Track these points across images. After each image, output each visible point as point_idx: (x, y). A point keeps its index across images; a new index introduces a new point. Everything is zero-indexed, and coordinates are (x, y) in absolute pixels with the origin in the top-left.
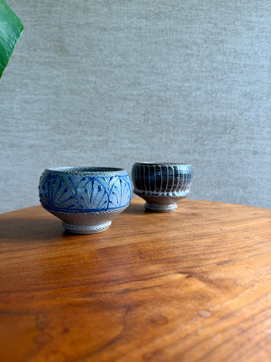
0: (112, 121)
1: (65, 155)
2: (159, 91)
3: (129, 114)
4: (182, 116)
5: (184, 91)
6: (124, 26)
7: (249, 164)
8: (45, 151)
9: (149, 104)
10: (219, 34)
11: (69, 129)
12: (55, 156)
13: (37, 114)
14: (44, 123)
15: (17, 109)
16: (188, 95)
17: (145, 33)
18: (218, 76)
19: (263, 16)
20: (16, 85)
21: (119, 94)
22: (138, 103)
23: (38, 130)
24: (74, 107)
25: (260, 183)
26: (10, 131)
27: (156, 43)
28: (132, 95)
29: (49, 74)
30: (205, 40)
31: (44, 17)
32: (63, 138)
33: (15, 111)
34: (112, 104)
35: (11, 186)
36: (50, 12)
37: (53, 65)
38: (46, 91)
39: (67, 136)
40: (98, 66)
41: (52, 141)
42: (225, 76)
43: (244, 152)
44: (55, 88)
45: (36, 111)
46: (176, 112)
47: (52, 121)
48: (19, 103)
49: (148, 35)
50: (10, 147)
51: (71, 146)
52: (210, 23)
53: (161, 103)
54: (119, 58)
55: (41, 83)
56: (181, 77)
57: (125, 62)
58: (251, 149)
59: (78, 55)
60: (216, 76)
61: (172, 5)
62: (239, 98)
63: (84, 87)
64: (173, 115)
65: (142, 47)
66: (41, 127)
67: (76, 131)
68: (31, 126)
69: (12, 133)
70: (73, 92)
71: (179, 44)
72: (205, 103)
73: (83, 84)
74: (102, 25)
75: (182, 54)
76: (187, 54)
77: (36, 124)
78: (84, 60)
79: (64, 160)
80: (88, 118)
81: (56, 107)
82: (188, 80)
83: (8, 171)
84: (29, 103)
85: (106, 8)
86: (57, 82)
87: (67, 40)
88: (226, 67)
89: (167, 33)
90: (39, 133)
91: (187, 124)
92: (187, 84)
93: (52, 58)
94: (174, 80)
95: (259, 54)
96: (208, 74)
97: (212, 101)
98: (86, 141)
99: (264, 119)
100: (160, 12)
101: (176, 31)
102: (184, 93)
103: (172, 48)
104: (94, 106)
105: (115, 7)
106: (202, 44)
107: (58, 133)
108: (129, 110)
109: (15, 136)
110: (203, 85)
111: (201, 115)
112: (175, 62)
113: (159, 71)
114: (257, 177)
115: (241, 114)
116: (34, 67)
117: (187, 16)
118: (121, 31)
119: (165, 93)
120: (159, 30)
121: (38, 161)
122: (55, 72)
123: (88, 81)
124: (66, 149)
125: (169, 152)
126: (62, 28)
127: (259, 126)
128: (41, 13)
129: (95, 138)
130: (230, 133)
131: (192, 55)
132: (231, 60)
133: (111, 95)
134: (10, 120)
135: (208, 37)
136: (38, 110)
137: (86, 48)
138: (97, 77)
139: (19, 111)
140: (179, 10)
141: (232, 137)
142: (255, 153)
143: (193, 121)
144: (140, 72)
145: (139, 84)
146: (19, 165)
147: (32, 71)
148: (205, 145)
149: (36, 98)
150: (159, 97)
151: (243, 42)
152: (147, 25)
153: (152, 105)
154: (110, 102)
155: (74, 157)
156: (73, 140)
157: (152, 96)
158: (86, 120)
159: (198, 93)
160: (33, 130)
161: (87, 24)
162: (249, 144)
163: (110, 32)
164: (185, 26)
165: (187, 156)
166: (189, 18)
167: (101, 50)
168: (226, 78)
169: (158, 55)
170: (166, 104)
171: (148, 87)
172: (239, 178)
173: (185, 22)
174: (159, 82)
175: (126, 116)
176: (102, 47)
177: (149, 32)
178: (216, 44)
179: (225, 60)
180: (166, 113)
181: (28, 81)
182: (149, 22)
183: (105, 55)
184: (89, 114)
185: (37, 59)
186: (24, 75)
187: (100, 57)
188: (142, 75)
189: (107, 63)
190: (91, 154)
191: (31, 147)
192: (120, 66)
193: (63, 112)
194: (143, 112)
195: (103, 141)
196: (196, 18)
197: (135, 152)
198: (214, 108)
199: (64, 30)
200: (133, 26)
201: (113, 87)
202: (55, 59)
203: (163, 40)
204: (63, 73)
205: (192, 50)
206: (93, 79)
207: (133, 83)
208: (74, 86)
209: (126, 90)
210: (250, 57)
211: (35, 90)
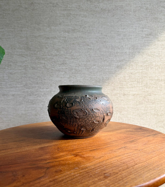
0: (53, 81)
1: (30, 99)
2: (76, 66)
3: (61, 78)
4: (87, 78)
5: (88, 66)
6: (57, 36)
7: (122, 100)
8: (20, 97)
9: (71, 73)
10: (104, 38)
11: (32, 86)
12: (25, 99)
13: (16, 79)
14: (20, 83)
15: (6, 77)
16: (90, 68)
17: (68, 39)
18: (104, 58)
19: (125, 28)
20: (6, 66)
21: (56, 69)
22: (66, 73)
24: (34, 76)
25: (128, 109)
26: (3, 88)
27: (73, 44)
28: (62, 69)
29: (22, 60)
30: (97, 42)
31: (19, 33)
32: (29, 90)
33: (5, 78)
34: (53, 73)
35: (3, 115)
36: (21, 31)
37: (23, 55)
38: (20, 68)
39: (31, 89)
40: (46, 55)
41: (23, 92)
42: (107, 58)
43: (118, 95)
44: (25, 67)
45: (16, 78)
46: (84, 76)
47: (23, 82)
48: (7, 74)
49: (69, 40)
50: (3, 96)
51: (33, 94)
52: (99, 33)
53: (76, 72)
54: (56, 52)
55: (18, 64)
56: (86, 60)
57: (59, 53)
58: (122, 93)
59: (36, 51)
60: (103, 58)
61: (80, 26)
62: (115, 68)
63: (39, 65)
64: (83, 78)
65: (66, 46)
66: (18, 86)
67: (35, 87)
68: (13, 85)
69: (4, 89)
70: (34, 68)
71: (84, 44)
72: (98, 71)
74: (47, 36)
75: (86, 49)
76: (89, 49)
77: (15, 84)
78: (39, 53)
79: (30, 101)
80: (41, 80)
81: (25, 76)
82: (89, 61)
83: (2, 107)
84: (12, 74)
85: (48, 28)
86: (26, 64)
87: (30, 43)
88: (108, 54)
89: (78, 39)
90: (17, 88)
91: (90, 82)
92: (89, 63)
93: (23, 52)
94: (83, 61)
95: (124, 46)
96: (99, 58)
97: (102, 71)
98: (40, 91)
99: (128, 78)
100: (74, 29)
101: (83, 38)
102: (88, 67)
103: (81, 46)
104: (44, 75)
105: (53, 28)
106: (95, 43)
107: (27, 88)
108: (61, 76)
109: (5, 90)
110: (97, 63)
111: (96, 77)
112: (82, 53)
113: (75, 57)
114: (126, 106)
116: (14, 57)
117: (88, 30)
118: (56, 39)
119: (78, 67)
120: (74, 38)
121: (17, 102)
122: (25, 59)
123: (41, 63)
124: (30, 96)
126: (28, 38)
127: (126, 82)
128: (18, 31)
129: (45, 90)
130: (111, 86)
131: (91, 49)
132: (110, 50)
133: (52, 69)
134: (3, 83)
135: (98, 40)
136: (16, 77)
137: (39, 47)
138: (45, 61)
139: (7, 78)
140: (83, 28)
141: (112, 88)
142: (124, 95)
143: (93, 81)
144: (66, 58)
145: (66, 64)
146: (7, 104)
147: (13, 59)
150: (76, 69)
151: (115, 41)
152: (68, 36)
153: (72, 73)
154: (52, 73)
155: (35, 99)
156: (34, 91)
157: (72, 69)
158: (40, 81)
159: (95, 67)
160: (14, 87)
161: (39, 36)
162: (121, 90)
163: (51, 39)
164: (87, 35)
166: (89, 31)
167: (47, 48)
168: (108, 59)
169: (74, 49)
170: (79, 73)
171: (70, 65)
173: (87, 33)
174: (75, 63)
176: (47, 47)
177: (70, 39)
178: (102, 43)
179: (107, 51)
180: (79, 76)
181: (12, 63)
182: (69, 34)
183: (49, 50)
184: (42, 78)
185: (16, 53)
186: (9, 60)
187: (46, 51)
188: (67, 59)
189: (50, 54)
190: (43, 98)
191: (13, 95)
193: (29, 78)
194: (68, 77)
195: (49, 91)
196: (92, 31)
198: (102, 74)
199: (29, 39)
200: (62, 36)
201: (53, 65)
202: (25, 53)
203: (77, 42)
204: (28, 59)
205: (91, 46)
206: (43, 62)
207: (63, 63)
208: (34, 66)
209: (59, 67)
210: (119, 49)
211: (15, 68)
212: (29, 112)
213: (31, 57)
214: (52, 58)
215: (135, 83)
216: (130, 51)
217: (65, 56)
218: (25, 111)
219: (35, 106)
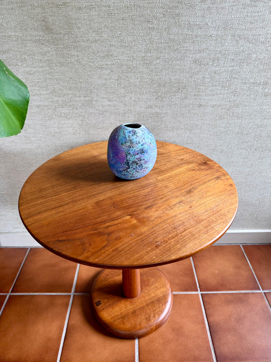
0: (94, 86)
1: (63, 112)
2: (128, 61)
3: (106, 79)
4: (146, 80)
5: (147, 60)
9: (121, 72)
10: (177, 7)
11: (63, 92)
12: (56, 112)
13: (38, 82)
14: (44, 89)
16: (150, 63)
17: (114, 10)
18: (174, 46)
21: (97, 64)
22: (112, 71)
23: (41, 94)
25: (202, 127)
27: (123, 19)
28: (107, 65)
32: (60, 99)
34: (92, 72)
38: (41, 65)
39: (62, 98)
40: (78, 42)
43: (191, 106)
44: (47, 62)
45: (36, 80)
46: (141, 77)
47: (49, 87)
51: (66, 105)
53: (129, 70)
54: (94, 34)
55: (36, 58)
58: (197, 103)
59: (61, 33)
60: (172, 46)
62: (191, 64)
64: (139, 80)
67: (68, 94)
68: (35, 91)
70: (62, 64)
72: (163, 69)
73: (68, 58)
75: (145, 28)
76: (149, 28)
77: (38, 90)
78: (66, 37)
80: (76, 83)
81: (51, 77)
84: (30, 74)
86: (48, 56)
87: (50, 19)
90: (42, 96)
92: (150, 54)
93: (40, 36)
95: (209, 24)
96: (166, 45)
98: (76, 101)
99: (209, 80)
101: (140, 7)
102: (147, 62)
106: (161, 18)
107: (55, 96)
110: (162, 55)
111: (160, 79)
112: (139, 36)
113: (126, 45)
114: (201, 122)
115: (191, 77)
118: (94, 9)
119: (132, 62)
122: (46, 48)
123: (72, 55)
124: (62, 107)
125: (138, 107)
127: (205, 86)
129: (82, 98)
130: (182, 92)
131: (153, 28)
132: (186, 31)
133: (91, 65)
135: (167, 11)
138: (78, 51)
141: (183, 95)
142: (200, 106)
143: (154, 84)
148: (163, 102)
149: (34, 70)
150: (128, 65)
151: (196, 14)
153: (123, 72)
154: (90, 71)
155: (69, 113)
156: (67, 100)
157: (122, 65)
159: (158, 61)
162: (196, 99)
165: (150, 110)
167: (79, 28)
168: (180, 47)
170: (133, 71)
171: (119, 58)
172: (187, 125)
175: (104, 82)
176: (79, 25)
177: (117, 9)
178: (173, 17)
184: (76, 81)
190: (81, 110)
192: (96, 41)
193: (57, 80)
194: (116, 78)
195: (88, 100)
197: (112, 108)
198: (170, 73)
200: (103, 4)
201: (92, 59)
203: (129, 16)
204: (51, 49)
205: (153, 24)
208: (62, 60)
209: (101, 61)
210: (201, 28)
211: (33, 64)
212: (64, 129)
213: (55, 45)
214: (90, 47)
215: (218, 88)
216: (219, 33)
217: (109, 41)
218: (58, 128)
219: (71, 121)
